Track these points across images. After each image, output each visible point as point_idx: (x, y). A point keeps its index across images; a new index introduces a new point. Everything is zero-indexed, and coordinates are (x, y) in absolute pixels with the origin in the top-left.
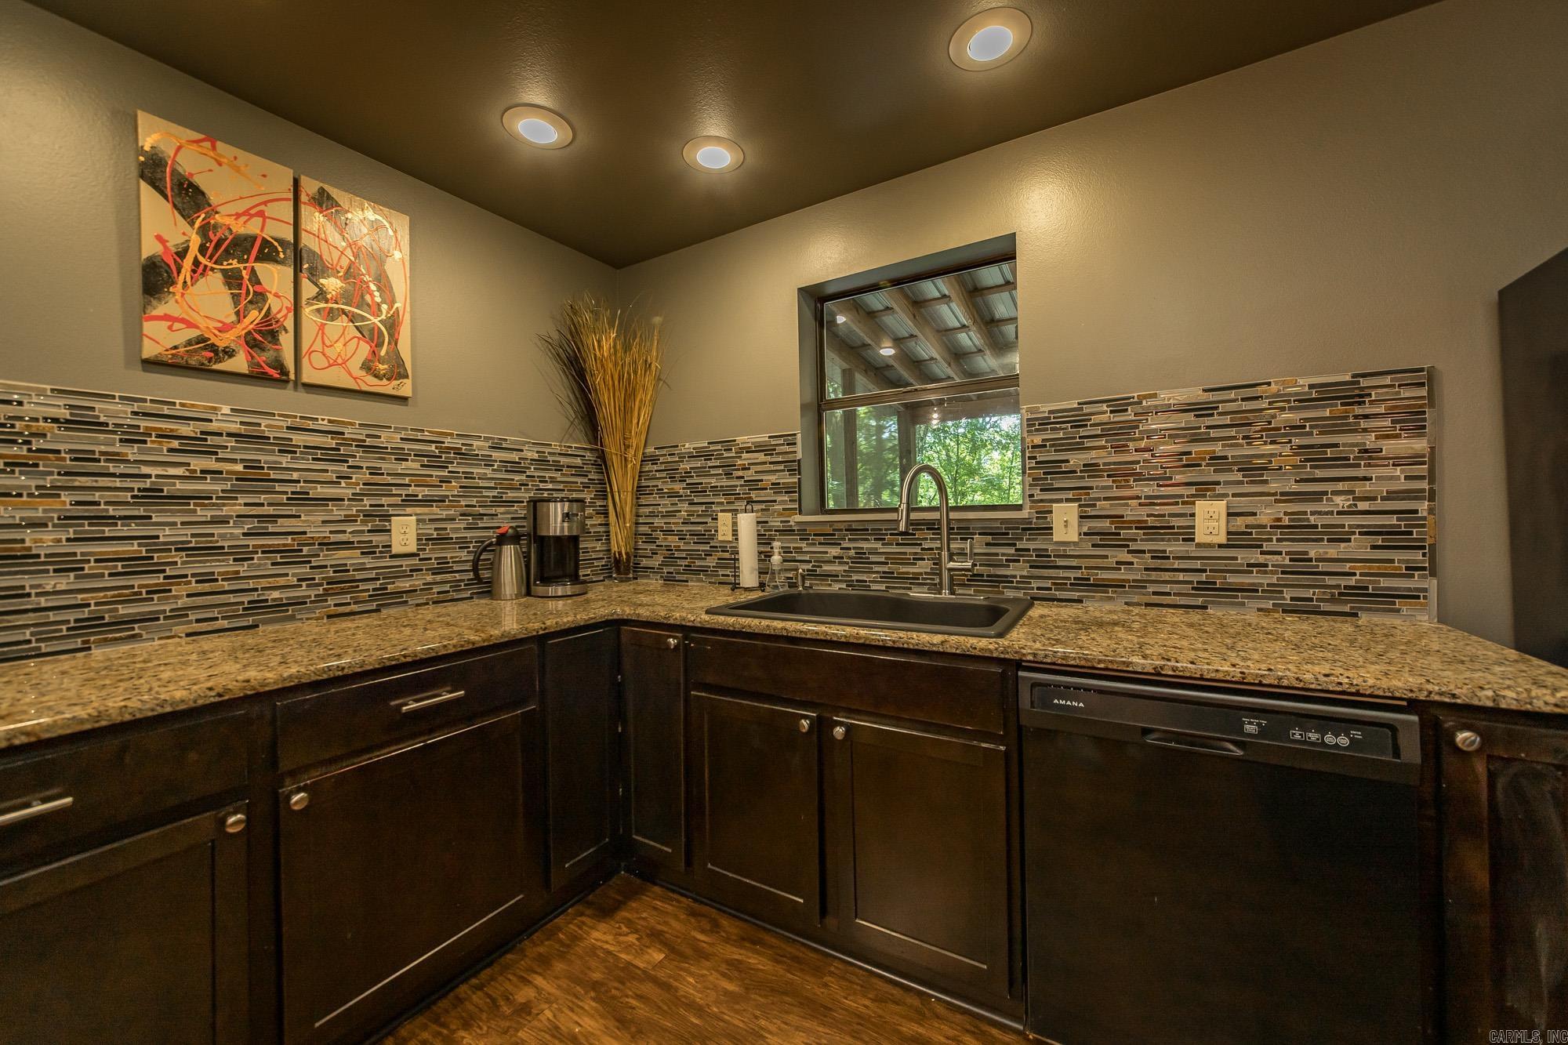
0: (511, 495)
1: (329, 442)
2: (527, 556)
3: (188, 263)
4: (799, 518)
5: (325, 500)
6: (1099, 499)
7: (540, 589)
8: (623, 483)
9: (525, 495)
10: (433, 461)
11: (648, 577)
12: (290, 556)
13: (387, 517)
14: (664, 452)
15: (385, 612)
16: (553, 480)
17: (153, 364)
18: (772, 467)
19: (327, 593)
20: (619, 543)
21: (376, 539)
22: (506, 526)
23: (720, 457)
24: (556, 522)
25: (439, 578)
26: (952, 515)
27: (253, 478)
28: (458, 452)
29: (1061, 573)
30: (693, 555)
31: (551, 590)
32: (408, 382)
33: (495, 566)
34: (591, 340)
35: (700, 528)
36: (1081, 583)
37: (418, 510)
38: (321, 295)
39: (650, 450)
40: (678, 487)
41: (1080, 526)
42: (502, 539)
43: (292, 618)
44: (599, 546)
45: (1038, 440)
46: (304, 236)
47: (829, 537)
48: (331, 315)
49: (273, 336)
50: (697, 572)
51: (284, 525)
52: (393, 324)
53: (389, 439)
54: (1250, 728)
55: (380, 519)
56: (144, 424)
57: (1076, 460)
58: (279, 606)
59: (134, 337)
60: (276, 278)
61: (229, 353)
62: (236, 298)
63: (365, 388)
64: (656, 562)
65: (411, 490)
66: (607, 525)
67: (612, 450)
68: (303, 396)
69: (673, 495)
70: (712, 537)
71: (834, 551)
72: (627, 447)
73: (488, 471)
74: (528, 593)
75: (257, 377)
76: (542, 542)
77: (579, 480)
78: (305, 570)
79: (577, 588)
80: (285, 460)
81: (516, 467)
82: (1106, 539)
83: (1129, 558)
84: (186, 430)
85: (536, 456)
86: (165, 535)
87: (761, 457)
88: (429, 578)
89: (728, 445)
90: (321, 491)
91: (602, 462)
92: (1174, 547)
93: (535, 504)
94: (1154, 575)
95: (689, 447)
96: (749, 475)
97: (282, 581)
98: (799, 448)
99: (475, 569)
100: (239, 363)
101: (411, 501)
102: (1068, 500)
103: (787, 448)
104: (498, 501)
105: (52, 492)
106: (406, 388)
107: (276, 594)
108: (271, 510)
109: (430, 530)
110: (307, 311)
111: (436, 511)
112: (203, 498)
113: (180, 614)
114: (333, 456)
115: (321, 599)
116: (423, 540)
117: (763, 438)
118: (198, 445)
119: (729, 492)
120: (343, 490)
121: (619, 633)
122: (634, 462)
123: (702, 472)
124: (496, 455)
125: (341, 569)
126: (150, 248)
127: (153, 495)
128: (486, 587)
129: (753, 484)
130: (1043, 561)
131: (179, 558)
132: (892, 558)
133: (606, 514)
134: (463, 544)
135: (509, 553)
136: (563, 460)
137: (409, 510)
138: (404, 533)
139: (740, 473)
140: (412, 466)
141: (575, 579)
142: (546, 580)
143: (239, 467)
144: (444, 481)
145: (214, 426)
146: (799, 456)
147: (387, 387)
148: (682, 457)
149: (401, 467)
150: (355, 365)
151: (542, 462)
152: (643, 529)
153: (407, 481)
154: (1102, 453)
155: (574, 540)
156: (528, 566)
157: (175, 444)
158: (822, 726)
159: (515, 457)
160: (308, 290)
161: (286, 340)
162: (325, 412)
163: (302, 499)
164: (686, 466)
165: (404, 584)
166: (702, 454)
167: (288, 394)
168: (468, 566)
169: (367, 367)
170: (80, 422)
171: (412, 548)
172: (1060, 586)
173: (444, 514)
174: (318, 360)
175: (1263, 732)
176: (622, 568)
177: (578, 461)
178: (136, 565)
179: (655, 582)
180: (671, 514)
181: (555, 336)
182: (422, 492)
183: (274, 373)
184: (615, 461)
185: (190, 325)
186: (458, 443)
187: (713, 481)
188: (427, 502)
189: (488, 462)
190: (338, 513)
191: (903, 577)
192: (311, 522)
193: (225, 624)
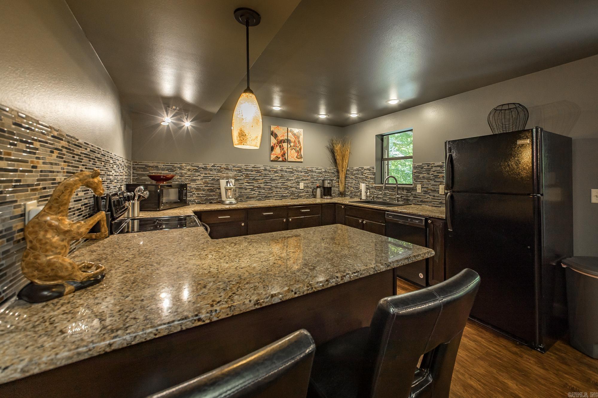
0: (319, 178)
1: (291, 170)
2: (322, 191)
3: (275, 146)
4: (374, 185)
5: (291, 180)
6: (424, 184)
7: (324, 197)
8: (342, 176)
9: (322, 179)
10: (306, 173)
11: (347, 197)
12: (286, 189)
13: (299, 183)
14: (351, 169)
15: (298, 199)
16: (328, 175)
17: (272, 161)
18: (370, 174)
19: (291, 195)
20: (341, 189)
21: (297, 186)
22: (318, 185)
23: (361, 171)
24: (327, 185)
25: (307, 194)
26: (386, 185)
27: (282, 177)
28: (310, 170)
29: (418, 199)
30: (356, 192)
31: (326, 197)
32: (303, 159)
33: (316, 192)
34: (335, 146)
35: (357, 186)
36: (422, 201)
37: (304, 181)
38: (291, 146)
39: (348, 168)
40: (353, 177)
41: (421, 189)
42: (317, 187)
43: (286, 199)
44: (337, 189)
45: (415, 171)
46: (288, 137)
47: (380, 189)
48: (292, 149)
49: (284, 154)
50: (356, 196)
51: (286, 184)
52: (300, 149)
53: (300, 169)
54: (409, 220)
55: (298, 183)
56: (271, 169)
57: (421, 176)
58: (285, 196)
59: (270, 157)
60: (285, 145)
61: (280, 158)
62: (280, 149)
63: (296, 161)
64: (349, 193)
65: (303, 178)
66: (339, 185)
67: (340, 169)
68: (288, 163)
69: (352, 179)
70: (359, 188)
71: (381, 193)
72: (343, 168)
73: (315, 174)
74: (322, 198)
75: (283, 161)
76: (324, 188)
77: (333, 175)
78: (288, 191)
79: (331, 197)
80: (286, 174)
81: (320, 173)
82: (426, 192)
83: (429, 196)
84: (275, 170)
85: (324, 171)
86: (273, 185)
87: (368, 171)
88: (305, 194)
89: (362, 168)
90: (290, 178)
91: (338, 172)
92: (436, 195)
93: (323, 181)
94: (433, 200)
95: (355, 168)
96: (366, 175)
97: (285, 193)
98: (375, 170)
99: (313, 193)
100: (281, 159)
101: (303, 180)
102: (420, 184)
103: (373, 170)
104: (317, 180)
105: (262, 179)
106: (302, 160)
107: (284, 195)
108: (284, 181)
109: (305, 185)
110: (289, 149)
111: (307, 182)
112: (276, 179)
113: (274, 196)
114: (292, 172)
115: (290, 196)
116: (305, 187)
117: (368, 167)
118: (276, 172)
119: (362, 178)
120: (293, 178)
121: (335, 206)
122: (344, 171)
123: (357, 174)
124: (317, 171)
125: (293, 191)
126: (272, 145)
127: (272, 179)
128: (315, 196)
129: (367, 177)
130: (415, 197)
131: (274, 188)
132: (391, 195)
133: (339, 182)
134: (311, 188)
135: (319, 190)
136: (330, 171)
137: (302, 181)
138: (302, 185)
139: (364, 175)
140: (303, 174)
141: (331, 195)
142: (325, 195)
143: (280, 175)
144: (308, 176)
145: (278, 169)
146: (375, 172)
147: (299, 160)
148: (354, 170)
149: (301, 174)
150: (295, 157)
151: (325, 172)
152: (347, 186)
153: (302, 176)
154: (425, 174)
155: (331, 188)
156: (322, 193)
157: (274, 172)
158: (362, 222)
159: (320, 171)
160: (289, 146)
161: (286, 154)
162: (291, 165)
163: (288, 180)
164: (354, 172)
165: (301, 194)
166: (358, 170)
167: (286, 163)
168: (312, 192)
169: (297, 157)
170: (265, 170)
171: (303, 188)
172: (418, 202)
173: (308, 182)
174: (290, 157)
175: (419, 222)
176: (342, 194)
177: (333, 171)
178: (270, 189)
179: (348, 198)
180: (352, 183)
181: (329, 146)
182: (304, 178)
183: (285, 160)
184: (340, 171)
185: (275, 154)
186: (310, 169)
187: (359, 176)
188: (305, 180)
189: (315, 172)
190: (292, 182)
191: (392, 199)
192: (289, 184)
193: (278, 198)
